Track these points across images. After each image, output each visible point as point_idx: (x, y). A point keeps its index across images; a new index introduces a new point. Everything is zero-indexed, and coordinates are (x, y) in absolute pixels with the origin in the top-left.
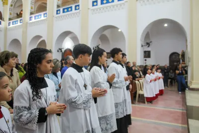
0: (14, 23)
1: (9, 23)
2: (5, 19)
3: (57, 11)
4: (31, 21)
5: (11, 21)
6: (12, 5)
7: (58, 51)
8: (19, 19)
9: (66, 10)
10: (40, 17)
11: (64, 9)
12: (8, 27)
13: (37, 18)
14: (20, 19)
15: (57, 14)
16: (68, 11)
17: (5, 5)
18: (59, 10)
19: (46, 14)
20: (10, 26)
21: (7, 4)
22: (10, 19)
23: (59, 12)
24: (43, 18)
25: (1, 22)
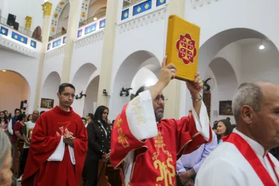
0: (55, 44)
1: (49, 45)
2: (43, 40)
3: (123, 12)
4: (79, 38)
5: (52, 42)
6: (56, 16)
7: (121, 95)
8: (62, 37)
9: (139, 9)
10: (93, 29)
11: (135, 8)
12: (47, 51)
13: (89, 31)
14: (64, 36)
15: (123, 18)
16: (143, 10)
17: (46, 16)
18: (128, 10)
19: (104, 21)
21: (49, 14)
22: (51, 38)
23: (126, 15)
24: (98, 29)
25: (35, 43)
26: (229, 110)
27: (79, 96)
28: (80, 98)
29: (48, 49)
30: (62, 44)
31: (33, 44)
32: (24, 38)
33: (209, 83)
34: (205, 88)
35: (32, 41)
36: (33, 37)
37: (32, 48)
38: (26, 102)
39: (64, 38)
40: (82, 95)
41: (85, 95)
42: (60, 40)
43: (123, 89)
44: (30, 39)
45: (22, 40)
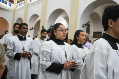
0: (20, 5)
1: (17, 5)
2: (14, 3)
4: (31, 2)
5: (18, 4)
8: (23, 2)
12: (16, 8)
14: (24, 1)
20: (17, 8)
22: (18, 2)
25: (11, 4)
26: (97, 36)
27: (31, 29)
28: (32, 29)
29: (17, 7)
30: (23, 5)
31: (10, 5)
32: (6, 2)
33: (89, 24)
34: (88, 26)
35: (9, 4)
36: (9, 1)
37: (9, 7)
38: (7, 31)
39: (24, 2)
40: (32, 28)
41: (34, 28)
42: (22, 3)
43: (51, 26)
44: (8, 3)
45: (5, 2)
